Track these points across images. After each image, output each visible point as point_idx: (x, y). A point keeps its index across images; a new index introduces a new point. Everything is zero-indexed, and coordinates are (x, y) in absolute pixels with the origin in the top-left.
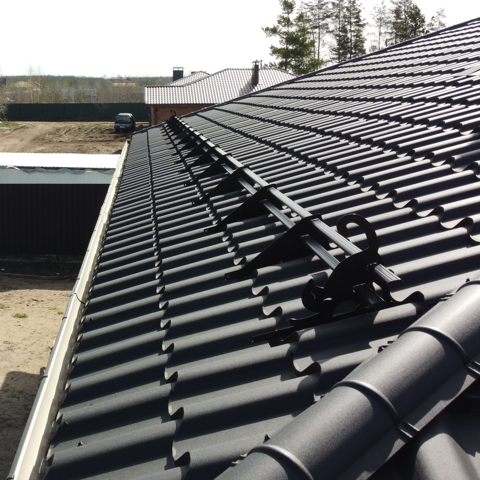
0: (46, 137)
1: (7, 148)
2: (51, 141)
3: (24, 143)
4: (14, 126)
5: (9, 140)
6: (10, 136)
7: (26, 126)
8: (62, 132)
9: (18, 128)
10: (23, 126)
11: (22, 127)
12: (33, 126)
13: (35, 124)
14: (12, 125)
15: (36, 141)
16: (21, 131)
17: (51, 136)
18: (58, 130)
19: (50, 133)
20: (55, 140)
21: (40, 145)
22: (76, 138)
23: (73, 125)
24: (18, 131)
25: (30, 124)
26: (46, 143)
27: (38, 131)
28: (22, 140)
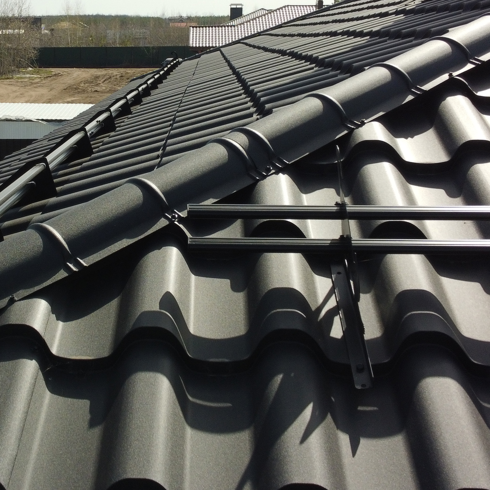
0: (80, 87)
1: (32, 99)
2: (85, 90)
3: (53, 92)
4: (46, 73)
5: (36, 89)
6: (39, 85)
7: (60, 73)
8: (100, 81)
9: (51, 75)
10: (57, 73)
11: (55, 75)
12: (69, 73)
13: (71, 71)
14: (44, 73)
15: (67, 90)
16: (54, 79)
17: (87, 84)
18: (97, 77)
19: (86, 82)
20: (90, 89)
21: (70, 96)
22: (115, 87)
23: (115, 72)
24: (49, 79)
25: (65, 72)
26: (79, 93)
27: (73, 79)
28: (51, 90)
